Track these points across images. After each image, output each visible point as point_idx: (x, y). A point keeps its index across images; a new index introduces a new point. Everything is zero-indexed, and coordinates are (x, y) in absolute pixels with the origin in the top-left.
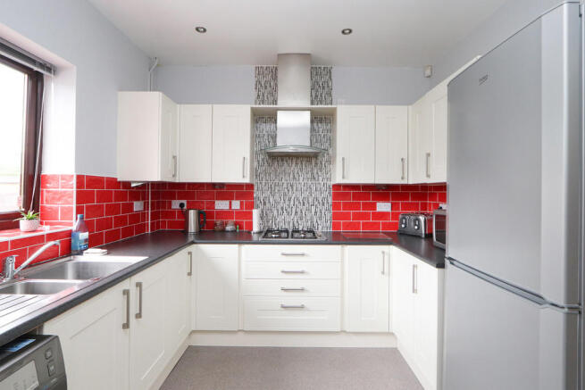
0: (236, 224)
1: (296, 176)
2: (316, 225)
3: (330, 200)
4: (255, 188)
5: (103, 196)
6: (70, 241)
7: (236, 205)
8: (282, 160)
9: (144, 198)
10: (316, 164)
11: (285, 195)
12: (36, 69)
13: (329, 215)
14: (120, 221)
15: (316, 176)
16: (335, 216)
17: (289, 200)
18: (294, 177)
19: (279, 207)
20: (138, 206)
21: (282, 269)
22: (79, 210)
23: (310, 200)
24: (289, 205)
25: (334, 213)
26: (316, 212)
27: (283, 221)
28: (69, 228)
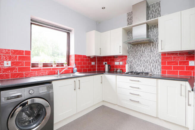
0: (121, 70)
1: (144, 51)
2: (153, 71)
3: (160, 61)
4: (128, 57)
5: (82, 60)
6: (73, 70)
7: (121, 63)
8: (138, 46)
9: (95, 61)
10: (153, 45)
11: (139, 59)
12: (67, 31)
13: (160, 67)
14: (87, 67)
15: (153, 50)
16: (163, 68)
17: (141, 61)
18: (143, 52)
19: (137, 64)
20: (93, 63)
21: (130, 86)
22: (75, 63)
23: (150, 61)
24: (141, 63)
25: (162, 67)
26: (153, 66)
27: (138, 69)
28: (72, 67)
